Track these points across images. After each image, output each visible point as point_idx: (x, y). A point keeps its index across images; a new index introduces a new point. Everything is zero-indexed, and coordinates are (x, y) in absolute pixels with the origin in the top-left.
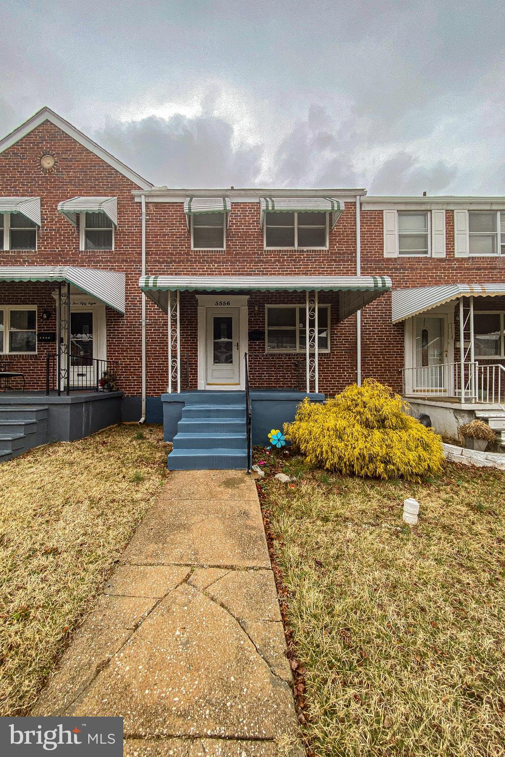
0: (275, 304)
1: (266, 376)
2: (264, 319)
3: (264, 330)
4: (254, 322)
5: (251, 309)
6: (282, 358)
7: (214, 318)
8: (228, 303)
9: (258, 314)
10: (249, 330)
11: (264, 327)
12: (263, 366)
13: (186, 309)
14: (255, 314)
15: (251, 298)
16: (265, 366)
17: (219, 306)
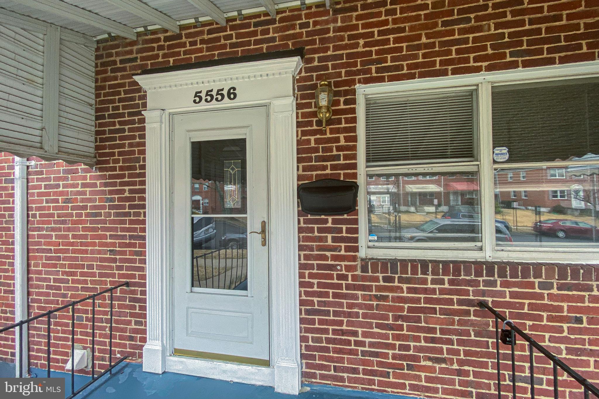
0: (392, 79)
1: (361, 344)
2: (355, 139)
3: (355, 176)
4: (316, 150)
5: (309, 105)
6: (425, 281)
7: (193, 144)
8: (232, 94)
9: (329, 122)
10: (299, 178)
11: (354, 166)
12: (350, 306)
13: (120, 123)
14: (319, 123)
15: (307, 70)
16: (360, 306)
17: (203, 105)
